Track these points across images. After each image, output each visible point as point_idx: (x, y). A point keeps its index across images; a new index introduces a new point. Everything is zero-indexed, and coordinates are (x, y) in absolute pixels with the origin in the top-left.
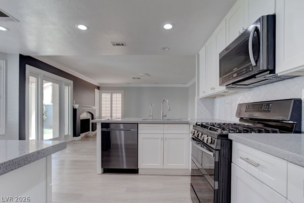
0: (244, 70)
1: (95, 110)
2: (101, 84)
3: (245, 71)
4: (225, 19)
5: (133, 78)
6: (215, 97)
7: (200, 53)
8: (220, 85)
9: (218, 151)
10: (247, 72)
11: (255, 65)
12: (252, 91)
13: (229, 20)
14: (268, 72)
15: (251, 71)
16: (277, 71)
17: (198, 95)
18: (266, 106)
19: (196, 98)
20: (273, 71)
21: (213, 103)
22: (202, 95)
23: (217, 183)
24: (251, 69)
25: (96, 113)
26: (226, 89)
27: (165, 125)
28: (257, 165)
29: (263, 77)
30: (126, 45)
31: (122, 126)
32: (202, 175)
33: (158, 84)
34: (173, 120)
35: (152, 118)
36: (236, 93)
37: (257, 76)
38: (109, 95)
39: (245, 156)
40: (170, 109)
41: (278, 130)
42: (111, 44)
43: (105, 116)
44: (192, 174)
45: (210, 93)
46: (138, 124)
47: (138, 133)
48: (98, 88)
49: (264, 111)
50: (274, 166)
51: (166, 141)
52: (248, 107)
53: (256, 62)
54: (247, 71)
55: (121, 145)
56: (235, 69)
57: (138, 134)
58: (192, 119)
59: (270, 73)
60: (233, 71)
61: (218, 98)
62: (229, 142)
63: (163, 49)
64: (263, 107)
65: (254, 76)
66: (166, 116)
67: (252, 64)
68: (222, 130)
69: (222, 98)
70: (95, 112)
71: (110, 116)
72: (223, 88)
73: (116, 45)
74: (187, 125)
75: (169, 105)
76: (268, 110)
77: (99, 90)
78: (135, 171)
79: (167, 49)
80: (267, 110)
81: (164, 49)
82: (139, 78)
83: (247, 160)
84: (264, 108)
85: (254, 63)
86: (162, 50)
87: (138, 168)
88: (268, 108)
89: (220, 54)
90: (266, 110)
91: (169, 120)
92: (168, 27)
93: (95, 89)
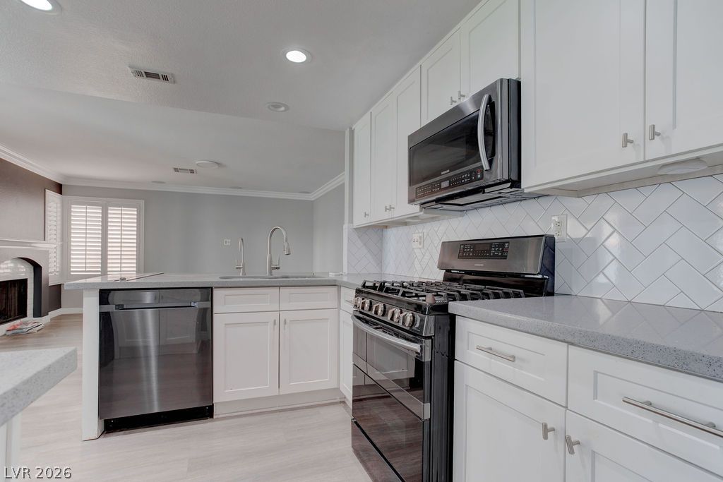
0: (466, 175)
1: (47, 252)
2: (68, 177)
3: (467, 178)
4: (418, 64)
5: (176, 170)
6: (386, 227)
7: (358, 127)
8: (411, 201)
9: (430, 340)
10: (471, 181)
11: (488, 168)
12: (466, 216)
13: (428, 71)
14: (509, 185)
15: (479, 179)
16: (524, 184)
17: (351, 221)
18: (499, 247)
19: (346, 226)
20: (516, 183)
21: (381, 239)
22: (360, 221)
23: (427, 406)
24: (479, 176)
25: (50, 260)
26: (421, 211)
27: (282, 290)
28: (513, 359)
29: (497, 192)
30: (174, 82)
31: (148, 298)
32: (388, 394)
33: (240, 188)
34: (297, 277)
35: (244, 273)
36: (433, 219)
37: (486, 190)
38: (95, 212)
39: (485, 345)
40: (289, 250)
41: (521, 291)
42: (129, 68)
43: (84, 270)
44: (356, 398)
45: (381, 216)
46: (212, 288)
47: (214, 312)
48: (59, 188)
49: (495, 257)
50: (544, 355)
51: (285, 329)
52: (464, 249)
53: (490, 162)
54: (470, 177)
55: (146, 348)
56: (446, 173)
57: (214, 315)
58: (339, 275)
59: (511, 187)
60: (441, 175)
61: (393, 229)
62: (449, 321)
63: (273, 106)
64: (493, 249)
65: (480, 190)
66: (278, 268)
67: (482, 167)
68: (435, 296)
69: (402, 230)
70: (48, 259)
71: (100, 269)
72: (415, 209)
73: (144, 75)
74: (334, 289)
75: (286, 241)
76: (502, 255)
77: (61, 194)
78: (205, 412)
79: (283, 109)
80: (500, 254)
81: (276, 106)
82: (192, 171)
83: (489, 351)
84: (495, 250)
85: (486, 166)
86: (272, 108)
87: (214, 402)
88: (502, 252)
89: (411, 138)
90: (498, 255)
91: (287, 277)
92: (296, 56)
93: (47, 190)
